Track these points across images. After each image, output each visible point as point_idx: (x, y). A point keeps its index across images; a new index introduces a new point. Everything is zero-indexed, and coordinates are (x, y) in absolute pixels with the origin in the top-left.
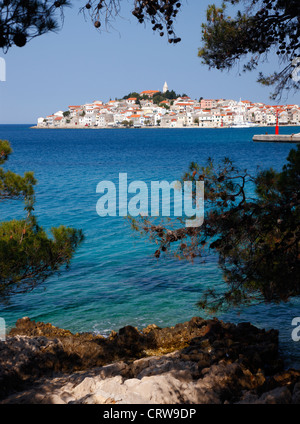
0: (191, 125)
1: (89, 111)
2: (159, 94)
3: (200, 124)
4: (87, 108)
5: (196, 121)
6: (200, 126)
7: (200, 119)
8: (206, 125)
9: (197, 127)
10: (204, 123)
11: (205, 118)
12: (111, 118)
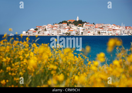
0: (96, 34)
1: (47, 28)
2: (76, 21)
3: (101, 34)
4: (47, 27)
5: (99, 33)
6: (101, 35)
7: (101, 32)
8: (104, 35)
9: (99, 35)
10: (103, 34)
11: (103, 32)
12: (60, 31)
